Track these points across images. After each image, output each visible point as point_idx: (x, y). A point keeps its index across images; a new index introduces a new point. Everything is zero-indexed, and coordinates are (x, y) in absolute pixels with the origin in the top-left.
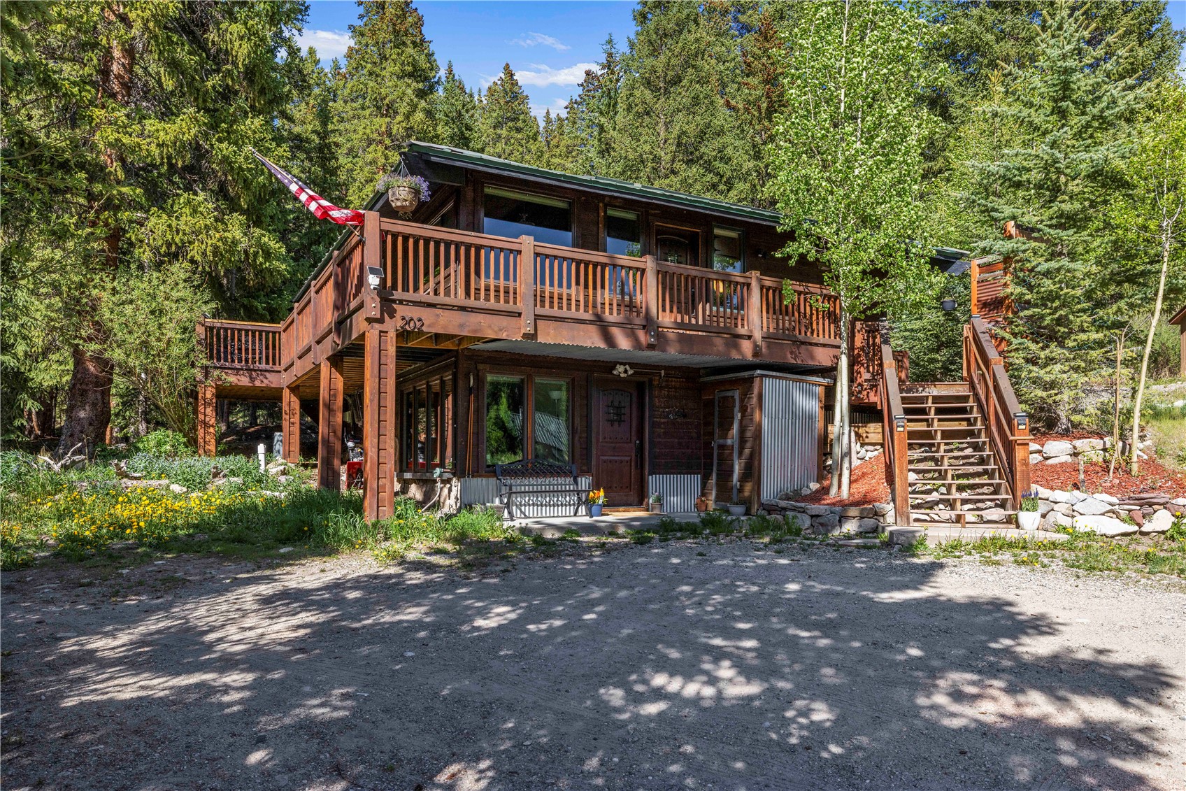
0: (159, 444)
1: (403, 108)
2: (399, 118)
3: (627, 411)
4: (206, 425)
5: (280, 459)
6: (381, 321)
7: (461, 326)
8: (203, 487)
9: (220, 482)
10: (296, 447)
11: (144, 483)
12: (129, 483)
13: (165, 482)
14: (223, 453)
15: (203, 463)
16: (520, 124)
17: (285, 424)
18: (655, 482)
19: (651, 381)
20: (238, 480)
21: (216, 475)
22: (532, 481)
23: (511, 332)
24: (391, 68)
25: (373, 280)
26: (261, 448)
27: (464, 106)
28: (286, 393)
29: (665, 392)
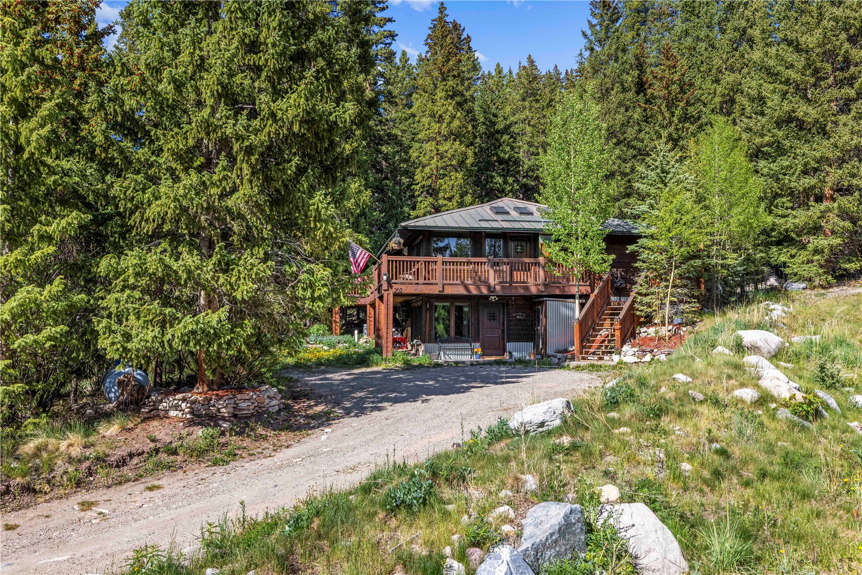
0: (318, 330)
1: (447, 118)
2: (444, 125)
3: (498, 315)
4: (336, 322)
5: (365, 336)
6: (388, 290)
7: (416, 290)
8: (334, 347)
9: (340, 345)
10: (372, 331)
11: (314, 346)
12: (310, 346)
13: (321, 345)
14: (343, 334)
15: (334, 338)
16: (537, 97)
17: (368, 321)
18: (509, 346)
19: (507, 302)
20: (347, 345)
21: (339, 343)
22: (453, 345)
23: (435, 290)
24: (440, 94)
25: (385, 278)
26: (356, 332)
27: (492, 101)
28: (368, 306)
29: (515, 306)
